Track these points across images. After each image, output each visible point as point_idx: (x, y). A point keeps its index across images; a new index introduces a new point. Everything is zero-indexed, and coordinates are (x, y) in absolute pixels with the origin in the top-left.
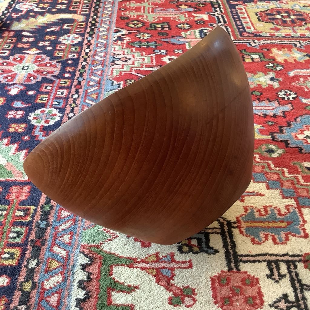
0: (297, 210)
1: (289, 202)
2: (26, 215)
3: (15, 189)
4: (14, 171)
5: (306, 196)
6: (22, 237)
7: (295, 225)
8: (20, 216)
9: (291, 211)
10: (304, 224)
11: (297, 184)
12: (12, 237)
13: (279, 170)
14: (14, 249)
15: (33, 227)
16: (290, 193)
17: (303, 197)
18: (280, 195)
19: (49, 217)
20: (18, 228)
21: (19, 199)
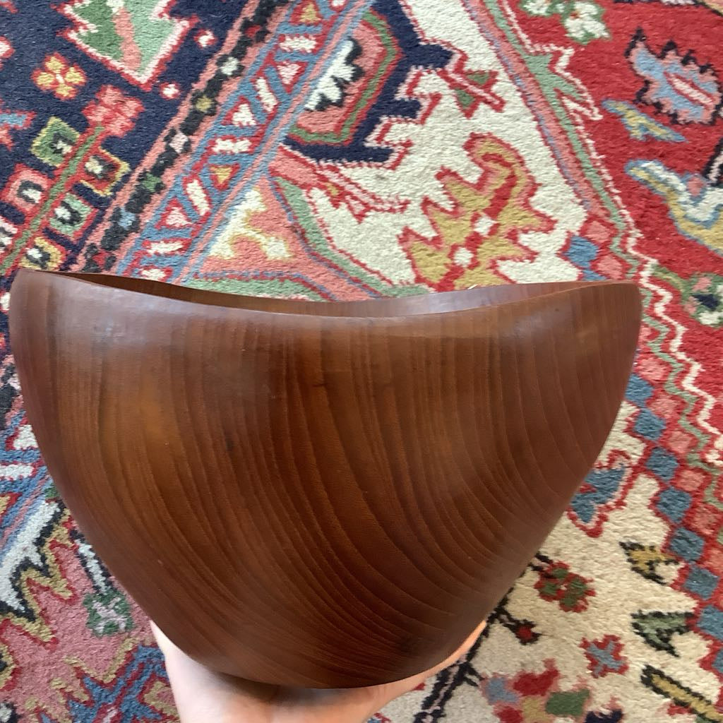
0: (629, 471)
1: (630, 445)
2: (105, 178)
3: (110, 95)
4: (128, 42)
5: (677, 454)
6: (78, 227)
7: (596, 499)
8: (92, 174)
9: (616, 466)
10: (614, 507)
11: (687, 415)
12: (60, 216)
13: (680, 361)
14: (53, 246)
15: (106, 217)
16: (651, 428)
17: (670, 451)
18: (627, 420)
19: (144, 210)
20: (79, 201)
21: (108, 129)
